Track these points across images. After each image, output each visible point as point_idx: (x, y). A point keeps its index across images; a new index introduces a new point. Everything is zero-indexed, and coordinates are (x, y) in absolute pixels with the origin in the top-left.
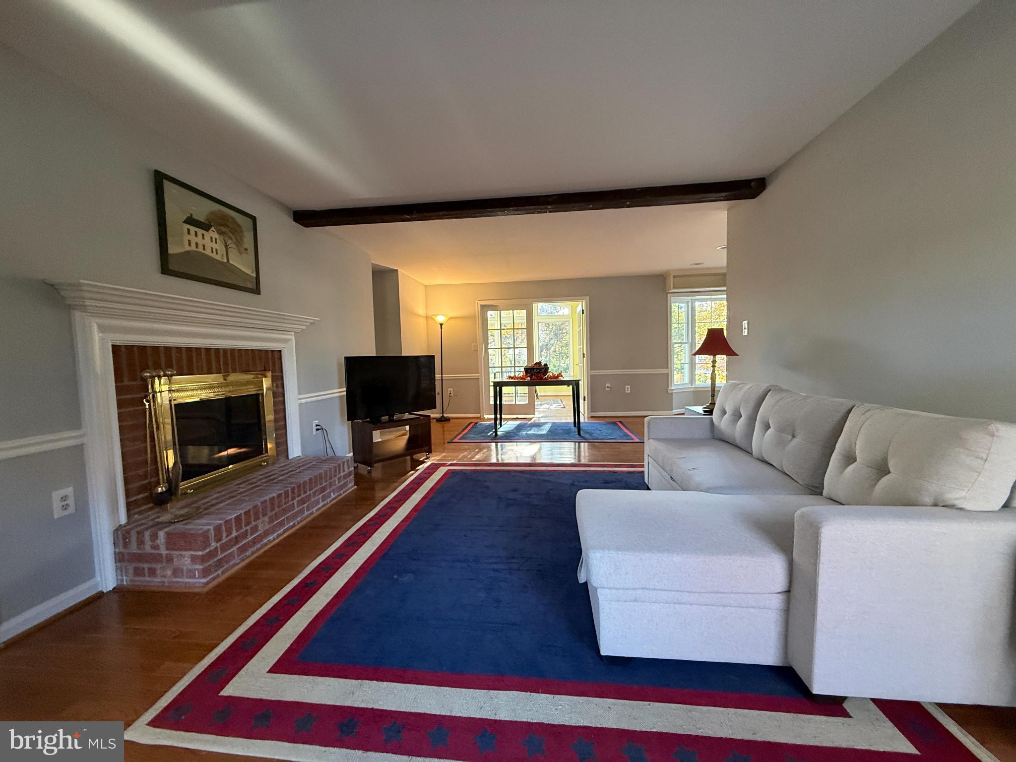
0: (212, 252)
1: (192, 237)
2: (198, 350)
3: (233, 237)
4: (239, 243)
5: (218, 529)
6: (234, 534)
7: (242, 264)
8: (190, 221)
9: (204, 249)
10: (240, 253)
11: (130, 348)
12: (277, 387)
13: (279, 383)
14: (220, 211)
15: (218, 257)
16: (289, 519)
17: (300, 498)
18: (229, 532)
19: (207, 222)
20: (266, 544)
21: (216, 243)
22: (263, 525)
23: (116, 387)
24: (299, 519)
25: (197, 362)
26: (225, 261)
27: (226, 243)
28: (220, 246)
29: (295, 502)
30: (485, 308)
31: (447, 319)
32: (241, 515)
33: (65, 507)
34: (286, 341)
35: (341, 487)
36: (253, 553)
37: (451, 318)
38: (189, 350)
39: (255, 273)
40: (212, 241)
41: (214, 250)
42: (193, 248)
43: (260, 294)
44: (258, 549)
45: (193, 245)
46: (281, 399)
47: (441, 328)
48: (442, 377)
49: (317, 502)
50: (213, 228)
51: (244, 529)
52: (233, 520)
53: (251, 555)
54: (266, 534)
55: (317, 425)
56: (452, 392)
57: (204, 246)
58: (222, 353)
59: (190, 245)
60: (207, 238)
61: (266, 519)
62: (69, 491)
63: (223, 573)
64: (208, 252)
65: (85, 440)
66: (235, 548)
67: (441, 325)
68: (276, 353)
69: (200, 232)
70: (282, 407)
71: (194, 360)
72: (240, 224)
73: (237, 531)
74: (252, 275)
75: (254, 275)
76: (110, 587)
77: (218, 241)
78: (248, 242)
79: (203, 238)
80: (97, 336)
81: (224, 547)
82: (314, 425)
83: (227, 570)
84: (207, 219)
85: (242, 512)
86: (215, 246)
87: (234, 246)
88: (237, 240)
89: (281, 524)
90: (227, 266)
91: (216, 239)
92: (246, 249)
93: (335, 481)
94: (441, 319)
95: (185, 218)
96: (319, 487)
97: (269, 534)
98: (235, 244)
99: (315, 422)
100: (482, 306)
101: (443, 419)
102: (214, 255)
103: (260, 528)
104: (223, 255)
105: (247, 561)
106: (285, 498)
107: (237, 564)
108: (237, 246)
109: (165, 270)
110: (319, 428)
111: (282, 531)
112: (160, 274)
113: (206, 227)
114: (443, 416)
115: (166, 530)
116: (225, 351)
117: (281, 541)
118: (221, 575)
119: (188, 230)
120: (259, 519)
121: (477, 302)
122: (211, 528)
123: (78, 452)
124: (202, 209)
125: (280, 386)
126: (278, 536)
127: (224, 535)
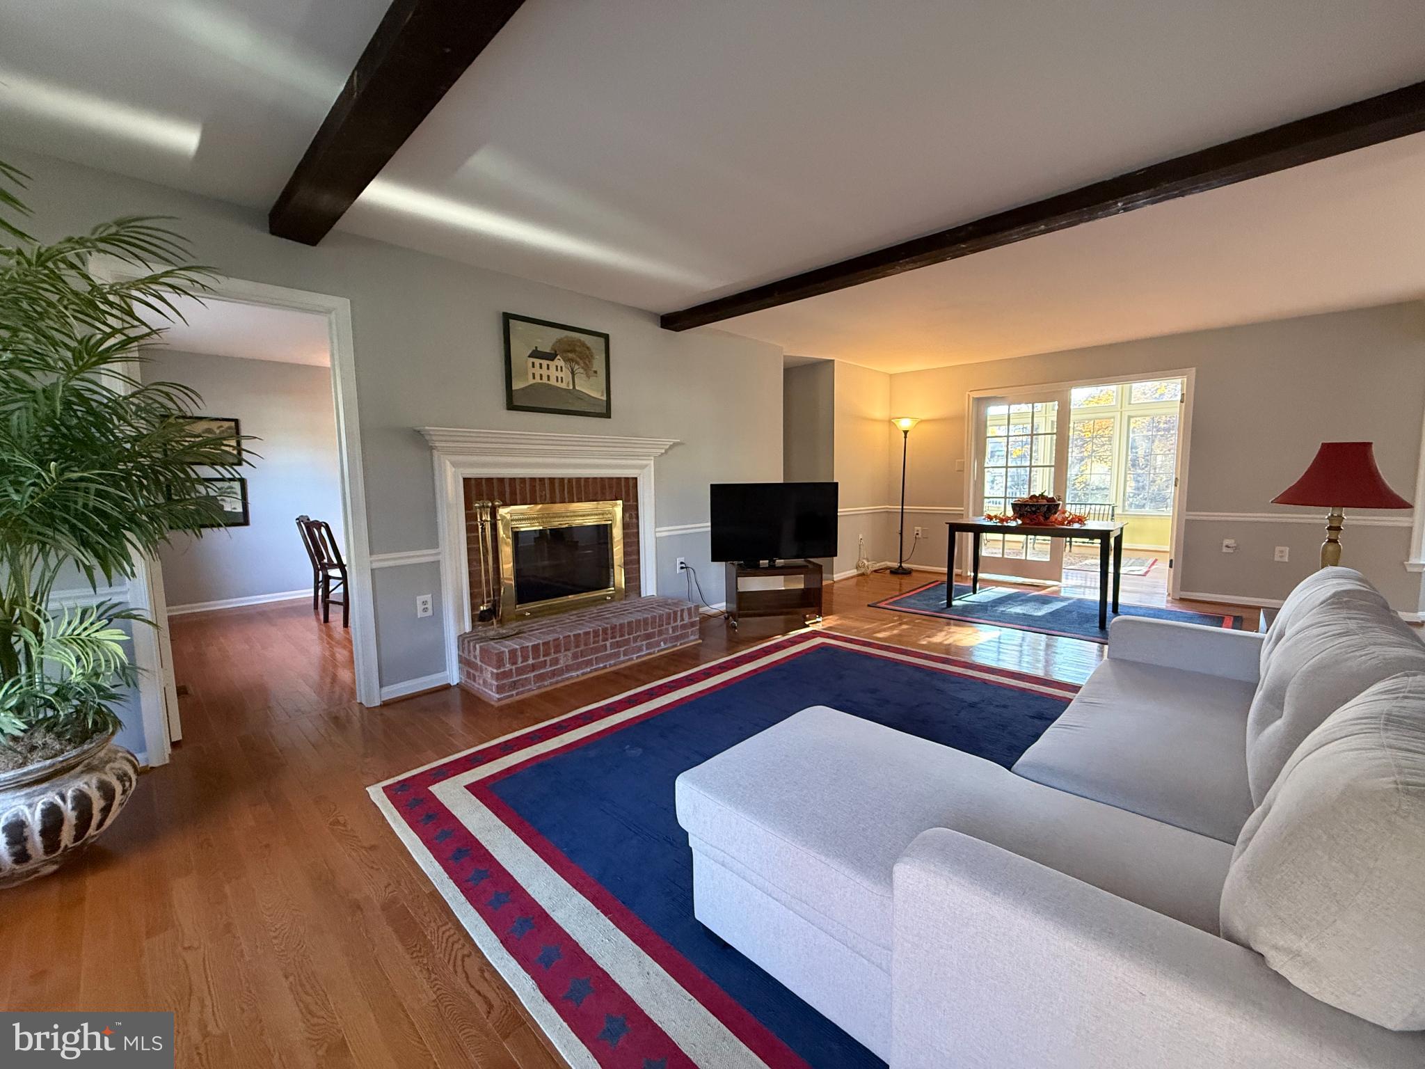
0: (557, 381)
1: (538, 371)
2: (542, 480)
3: (581, 362)
4: (587, 368)
5: (513, 653)
6: (531, 661)
7: (591, 388)
8: (536, 354)
9: (549, 380)
10: (588, 377)
11: (478, 481)
12: (631, 517)
13: (634, 514)
14: (567, 337)
15: (563, 386)
16: (598, 660)
17: (614, 640)
18: (525, 659)
19: (553, 352)
20: (568, 679)
21: (562, 371)
22: (564, 659)
23: (466, 514)
24: (612, 662)
25: (541, 491)
26: (571, 387)
27: (572, 370)
28: (566, 374)
29: (608, 644)
30: (982, 402)
31: (915, 423)
32: (539, 644)
33: (425, 610)
34: (643, 467)
35: (677, 638)
36: (551, 684)
37: (922, 421)
38: (533, 480)
39: (605, 395)
40: (557, 370)
41: (560, 379)
42: (538, 380)
43: (610, 417)
44: (557, 682)
45: (538, 377)
46: (635, 530)
47: (905, 437)
48: (902, 509)
49: (640, 649)
50: (558, 357)
51: (542, 659)
52: (530, 648)
53: (548, 685)
54: (568, 668)
55: (682, 563)
56: (919, 533)
57: (548, 376)
58: (566, 481)
59: (534, 378)
60: (553, 368)
61: (569, 654)
62: (428, 597)
63: (517, 694)
64: (553, 382)
65: (440, 557)
66: (532, 675)
67: (906, 432)
68: (631, 480)
69: (545, 363)
70: (636, 540)
71: (538, 488)
72: (589, 345)
73: (533, 659)
74: (602, 398)
75: (604, 398)
76: (455, 683)
77: (564, 368)
78: (598, 363)
79: (548, 368)
80: (450, 471)
81: (520, 671)
82: (678, 562)
83: (522, 692)
84: (552, 349)
85: (541, 642)
86: (560, 374)
87: (581, 371)
88: (585, 363)
89: (589, 663)
90: (574, 394)
91: (561, 367)
92: (596, 372)
93: (667, 629)
94: (905, 424)
95: (530, 352)
96: (643, 632)
97: (572, 670)
98: (582, 368)
99: (682, 560)
100: (979, 400)
101: (900, 571)
102: (559, 384)
103: (561, 661)
104: (568, 383)
105: (543, 690)
106: (594, 637)
107: (533, 690)
108: (585, 370)
109: (511, 406)
110: (684, 567)
111: (589, 670)
112: (506, 411)
113: (551, 357)
114: (901, 566)
115: (482, 644)
116: (570, 480)
117: (585, 680)
118: (515, 696)
119: (533, 363)
120: (560, 652)
121: (967, 393)
122: (507, 650)
123: (434, 568)
124: (547, 339)
125: (634, 516)
126: (583, 674)
127: (520, 660)
